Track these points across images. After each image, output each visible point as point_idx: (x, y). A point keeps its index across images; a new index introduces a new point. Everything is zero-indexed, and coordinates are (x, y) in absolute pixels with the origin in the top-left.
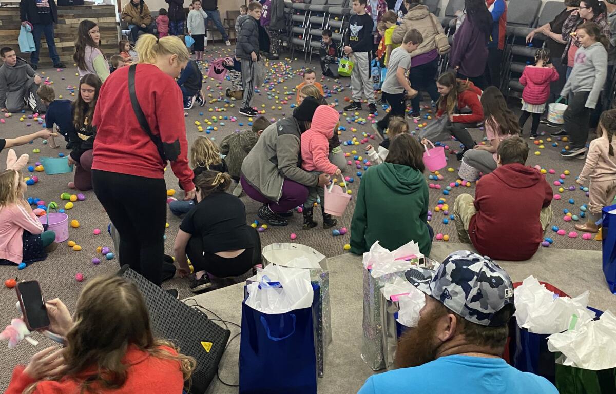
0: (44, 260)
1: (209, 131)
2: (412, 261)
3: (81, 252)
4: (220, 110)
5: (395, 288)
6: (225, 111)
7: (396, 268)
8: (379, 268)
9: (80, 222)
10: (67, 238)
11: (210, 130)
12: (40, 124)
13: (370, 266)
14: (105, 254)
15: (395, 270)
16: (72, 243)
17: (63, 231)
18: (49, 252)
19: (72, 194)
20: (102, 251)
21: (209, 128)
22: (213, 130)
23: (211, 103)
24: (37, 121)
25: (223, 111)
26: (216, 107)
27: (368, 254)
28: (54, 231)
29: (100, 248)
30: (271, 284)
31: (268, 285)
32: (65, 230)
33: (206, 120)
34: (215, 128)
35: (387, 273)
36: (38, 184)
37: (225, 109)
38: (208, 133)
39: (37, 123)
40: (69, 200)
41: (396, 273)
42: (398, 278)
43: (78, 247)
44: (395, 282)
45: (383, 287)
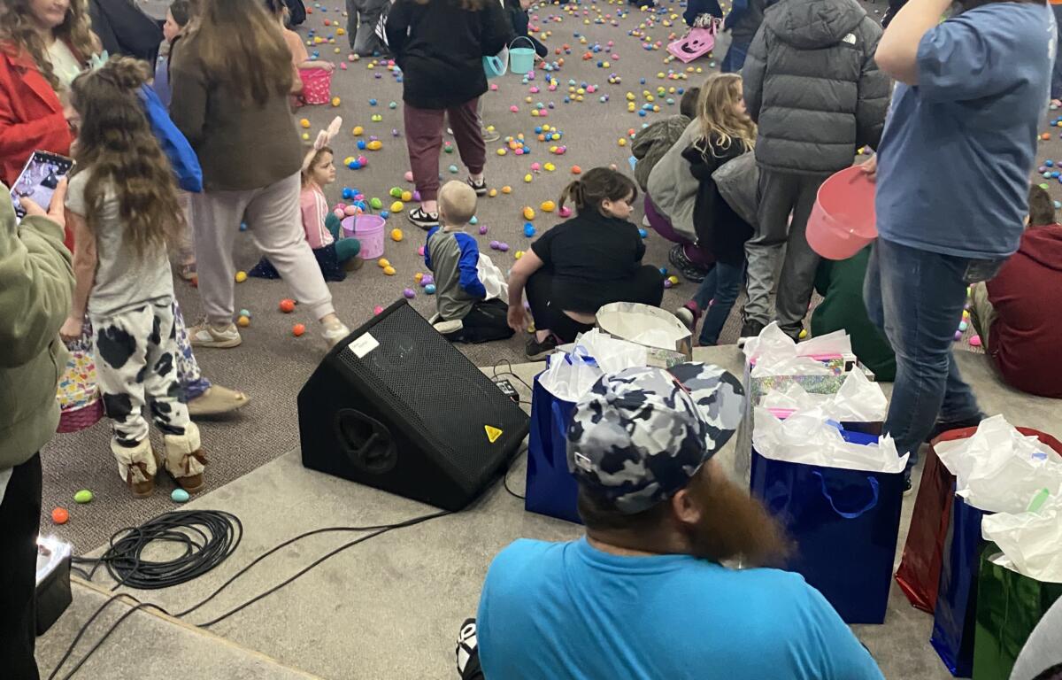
0: (341, 281)
1: (644, 112)
2: (832, 364)
3: (393, 277)
4: (676, 76)
5: (784, 399)
6: (685, 79)
7: (796, 368)
8: (768, 364)
9: (403, 233)
10: (380, 254)
11: (648, 109)
12: (395, 76)
13: (754, 360)
14: (424, 286)
15: (794, 372)
16: (384, 262)
17: (375, 242)
18: (351, 270)
19: (405, 190)
20: (421, 279)
21: (646, 105)
22: (652, 110)
23: (666, 64)
24: (392, 70)
25: (681, 78)
26: (671, 71)
27: (755, 340)
28: (361, 242)
29: (419, 276)
30: (586, 359)
31: (581, 360)
32: (378, 241)
33: (646, 92)
34: (655, 108)
35: (779, 374)
36: (367, 170)
37: (684, 76)
38: (642, 115)
39: (390, 74)
40: (399, 198)
41: (794, 377)
42: (795, 385)
43: (391, 270)
44: (789, 391)
45: (765, 394)
